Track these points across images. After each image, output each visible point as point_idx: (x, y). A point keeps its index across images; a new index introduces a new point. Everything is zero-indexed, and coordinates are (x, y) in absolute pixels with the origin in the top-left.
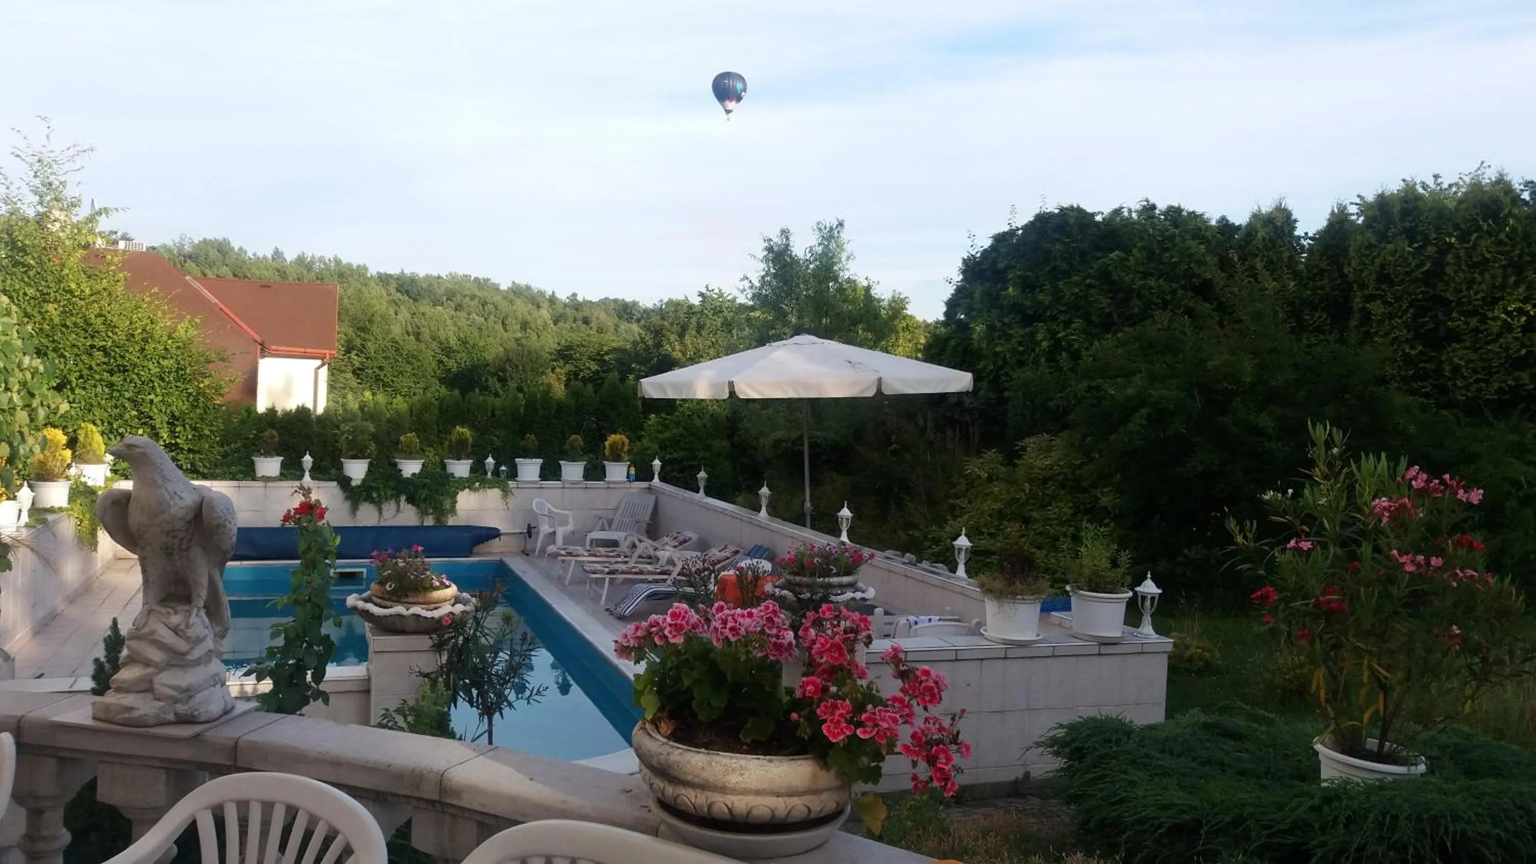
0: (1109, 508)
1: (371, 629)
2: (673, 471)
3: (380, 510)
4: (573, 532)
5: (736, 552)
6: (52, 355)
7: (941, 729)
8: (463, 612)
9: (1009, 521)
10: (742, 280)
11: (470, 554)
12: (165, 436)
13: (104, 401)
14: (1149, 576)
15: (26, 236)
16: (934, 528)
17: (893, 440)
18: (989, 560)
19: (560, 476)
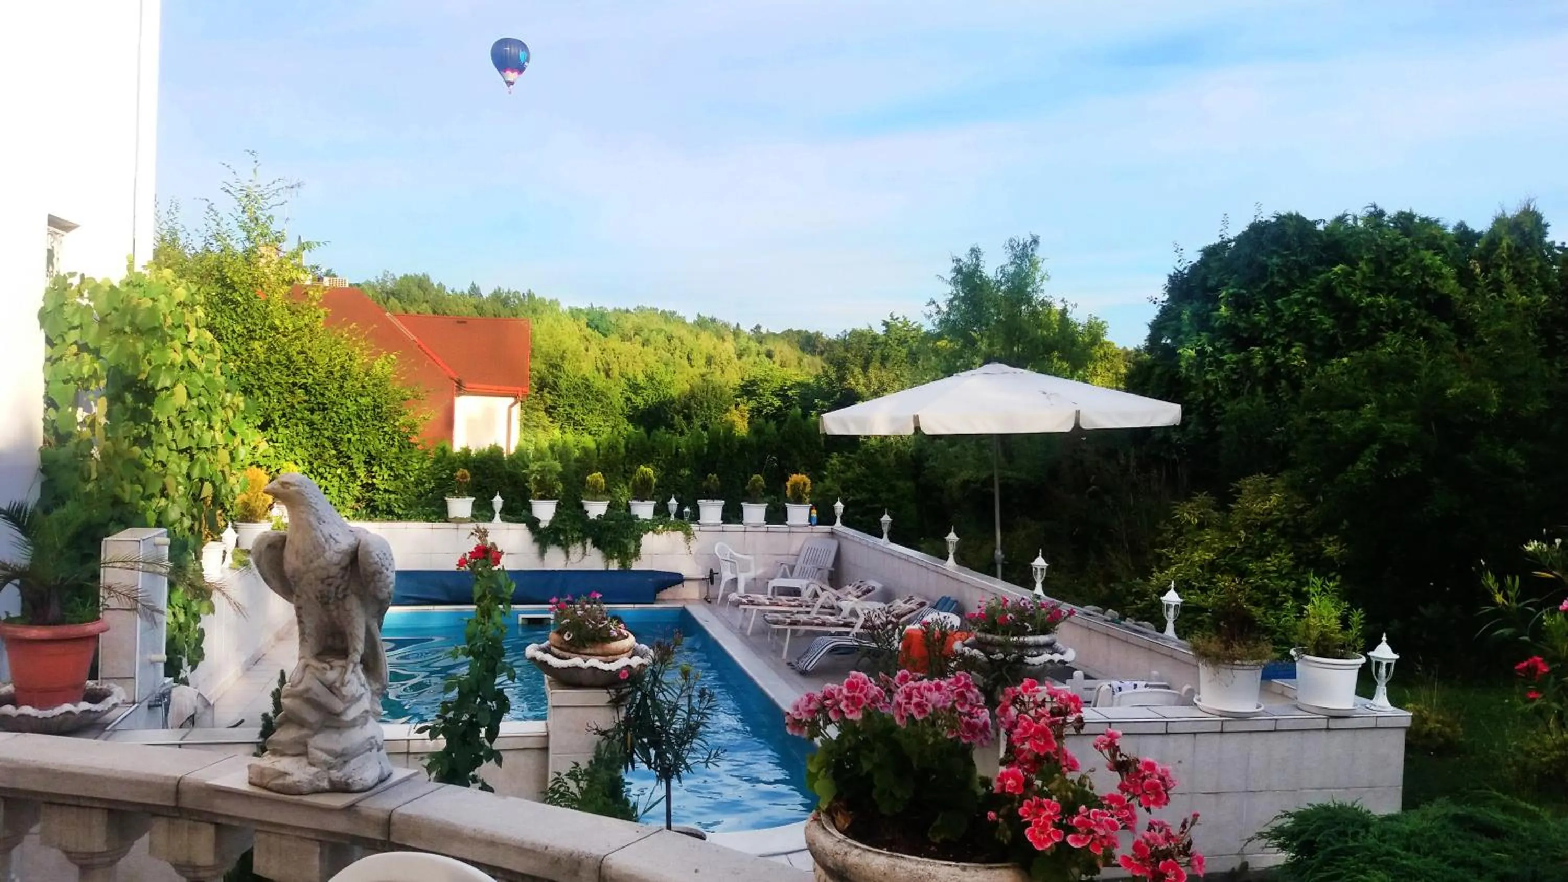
0: (1335, 559)
1: (550, 681)
2: (856, 514)
3: (567, 553)
4: (755, 579)
5: (922, 604)
6: (257, 393)
7: (1168, 837)
8: (641, 665)
9: (1222, 573)
10: (929, 304)
11: (653, 600)
12: (362, 476)
13: (305, 441)
14: (1384, 638)
15: (234, 272)
16: (1138, 580)
17: (1091, 481)
18: (1200, 618)
19: (741, 518)
